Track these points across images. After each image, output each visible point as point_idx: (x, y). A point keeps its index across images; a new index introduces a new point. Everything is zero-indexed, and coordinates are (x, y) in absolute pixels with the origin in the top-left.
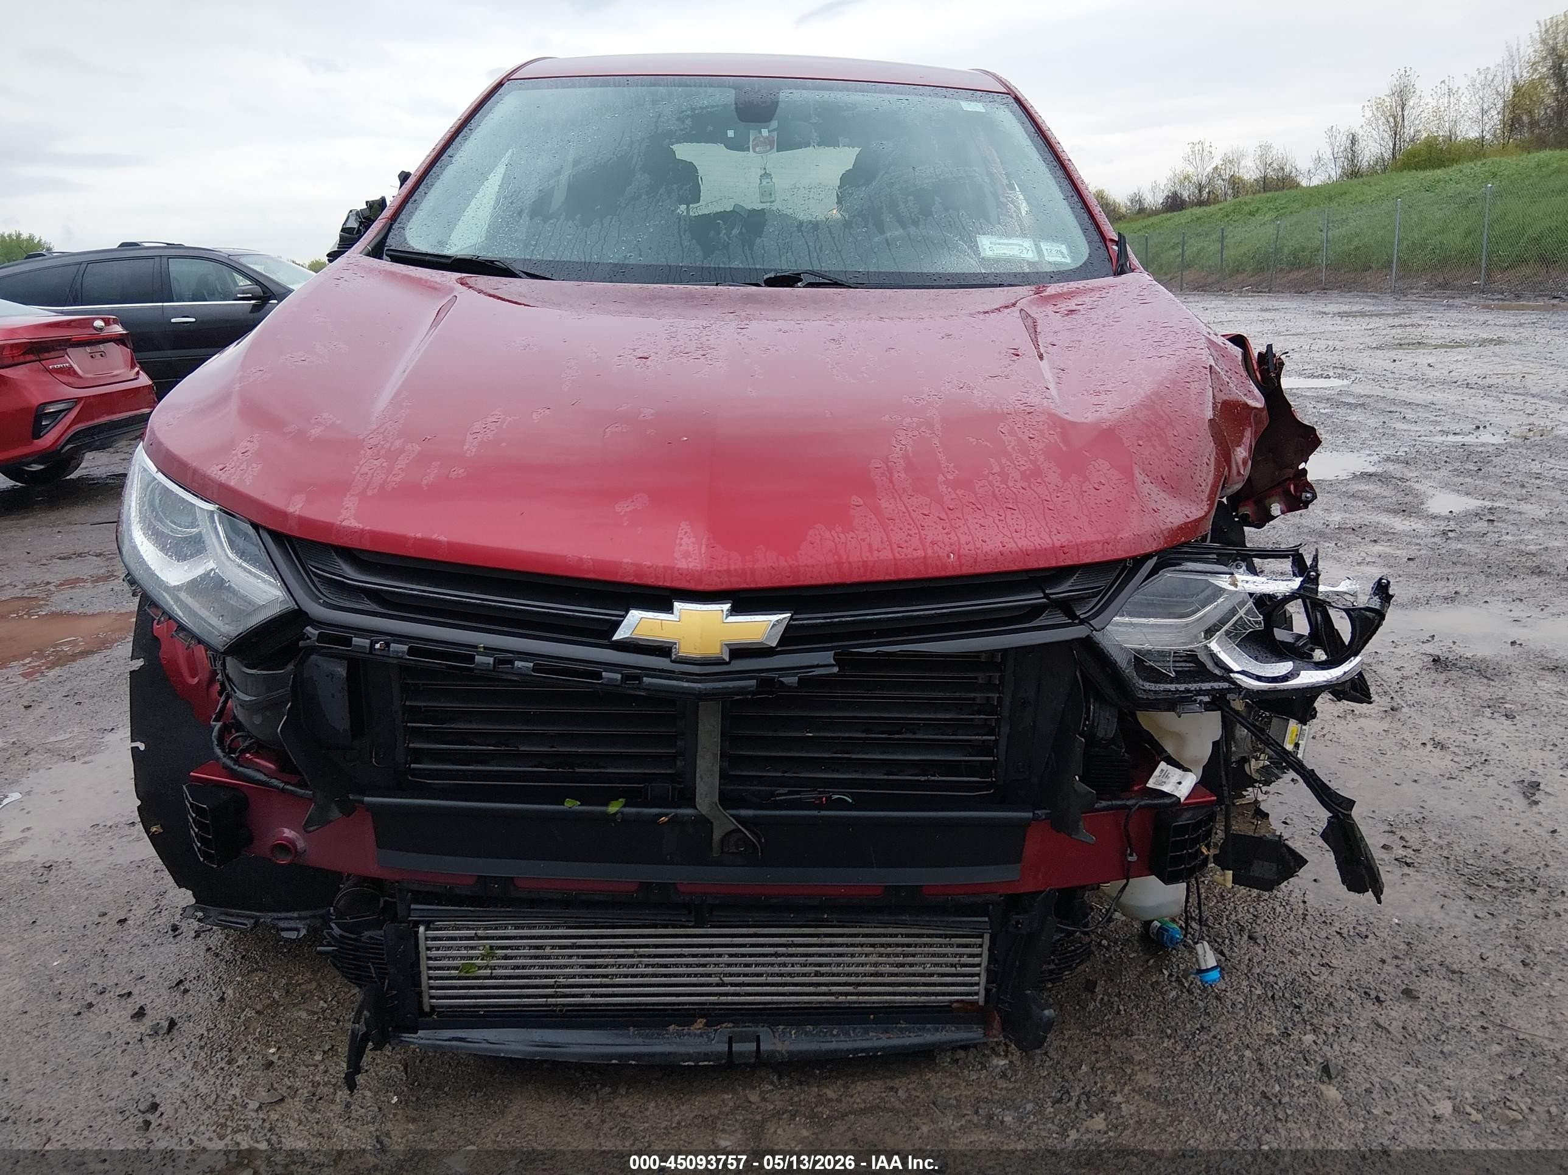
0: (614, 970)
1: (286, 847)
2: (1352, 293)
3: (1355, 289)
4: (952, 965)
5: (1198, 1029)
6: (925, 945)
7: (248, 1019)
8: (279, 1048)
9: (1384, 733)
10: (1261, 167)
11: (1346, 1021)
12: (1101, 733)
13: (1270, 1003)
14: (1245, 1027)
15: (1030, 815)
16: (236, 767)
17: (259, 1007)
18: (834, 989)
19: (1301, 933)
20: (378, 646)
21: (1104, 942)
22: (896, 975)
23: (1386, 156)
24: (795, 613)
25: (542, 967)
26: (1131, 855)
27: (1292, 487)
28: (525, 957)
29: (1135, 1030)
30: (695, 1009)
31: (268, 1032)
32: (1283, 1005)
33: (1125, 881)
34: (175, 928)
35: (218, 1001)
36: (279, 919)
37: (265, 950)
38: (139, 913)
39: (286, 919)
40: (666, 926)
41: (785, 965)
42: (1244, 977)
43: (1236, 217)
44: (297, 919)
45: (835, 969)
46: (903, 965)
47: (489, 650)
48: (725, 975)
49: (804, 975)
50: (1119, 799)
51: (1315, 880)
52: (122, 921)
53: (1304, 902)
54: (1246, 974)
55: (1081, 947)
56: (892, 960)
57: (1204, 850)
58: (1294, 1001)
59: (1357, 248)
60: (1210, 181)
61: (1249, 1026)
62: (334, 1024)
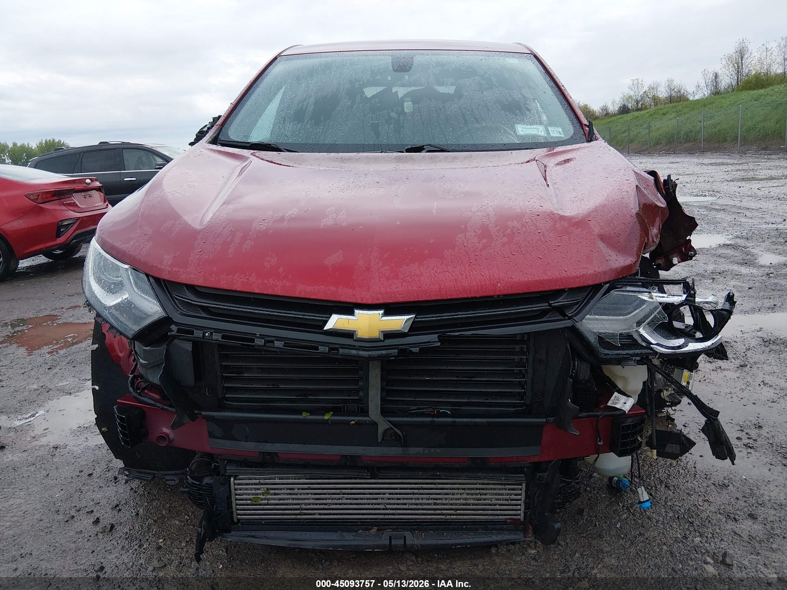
0: (330, 501)
1: (164, 437)
2: (717, 154)
3: (719, 151)
4: (506, 500)
5: (638, 535)
6: (491, 489)
7: (150, 525)
8: (164, 539)
9: (737, 379)
10: (669, 91)
11: (718, 531)
12: (581, 377)
13: (677, 521)
14: (663, 533)
15: (545, 420)
16: (139, 397)
17: (155, 518)
18: (444, 512)
19: (693, 483)
20: (207, 334)
21: (588, 489)
22: (476, 505)
23: (733, 83)
24: (417, 315)
25: (293, 499)
26: (600, 441)
27: (683, 249)
28: (284, 494)
29: (604, 535)
30: (372, 522)
31: (159, 531)
32: (684, 522)
33: (597, 455)
34: (116, 478)
35: (135, 515)
36: (166, 475)
37: (160, 489)
38: (98, 470)
39: (169, 475)
40: (356, 478)
41: (418, 499)
42: (662, 507)
43: (656, 116)
44: (174, 475)
45: (444, 501)
46: (480, 500)
47: (262, 336)
48: (387, 504)
49: (428, 504)
50: (592, 411)
51: (701, 456)
52: (90, 475)
53: (695, 468)
54: (664, 506)
55: (575, 491)
56: (474, 497)
57: (639, 439)
58: (689, 520)
59: (719, 131)
60: (642, 98)
61: (665, 533)
62: (192, 527)
